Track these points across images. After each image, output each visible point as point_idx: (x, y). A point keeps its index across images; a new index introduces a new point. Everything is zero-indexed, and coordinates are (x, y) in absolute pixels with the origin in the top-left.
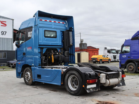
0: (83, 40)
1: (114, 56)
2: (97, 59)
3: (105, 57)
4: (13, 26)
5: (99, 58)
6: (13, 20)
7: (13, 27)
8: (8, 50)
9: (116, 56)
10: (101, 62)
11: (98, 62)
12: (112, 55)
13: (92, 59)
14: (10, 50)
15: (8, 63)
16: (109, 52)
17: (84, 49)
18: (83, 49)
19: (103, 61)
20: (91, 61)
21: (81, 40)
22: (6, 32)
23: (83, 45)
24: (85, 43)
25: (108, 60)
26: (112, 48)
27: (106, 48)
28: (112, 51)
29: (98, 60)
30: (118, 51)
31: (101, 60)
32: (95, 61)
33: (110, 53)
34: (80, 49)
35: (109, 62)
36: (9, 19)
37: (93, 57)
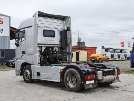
0: (81, 38)
1: (111, 55)
2: (96, 57)
3: (104, 56)
4: (10, 23)
5: (98, 57)
6: (10, 17)
7: (10, 25)
8: (5, 49)
9: (113, 54)
10: (100, 61)
11: (97, 60)
12: (110, 53)
13: (91, 58)
14: (7, 48)
15: (7, 62)
16: (107, 50)
17: (83, 48)
18: (81, 48)
19: (102, 60)
20: (90, 60)
21: (79, 38)
22: (3, 30)
23: (82, 44)
24: (83, 42)
25: (107, 59)
26: (110, 47)
27: (103, 47)
28: (110, 50)
29: (98, 59)
30: (116, 49)
31: (100, 59)
32: (94, 59)
33: (108, 52)
34: (78, 48)
35: (108, 61)
36: (6, 16)
37: (92, 55)
